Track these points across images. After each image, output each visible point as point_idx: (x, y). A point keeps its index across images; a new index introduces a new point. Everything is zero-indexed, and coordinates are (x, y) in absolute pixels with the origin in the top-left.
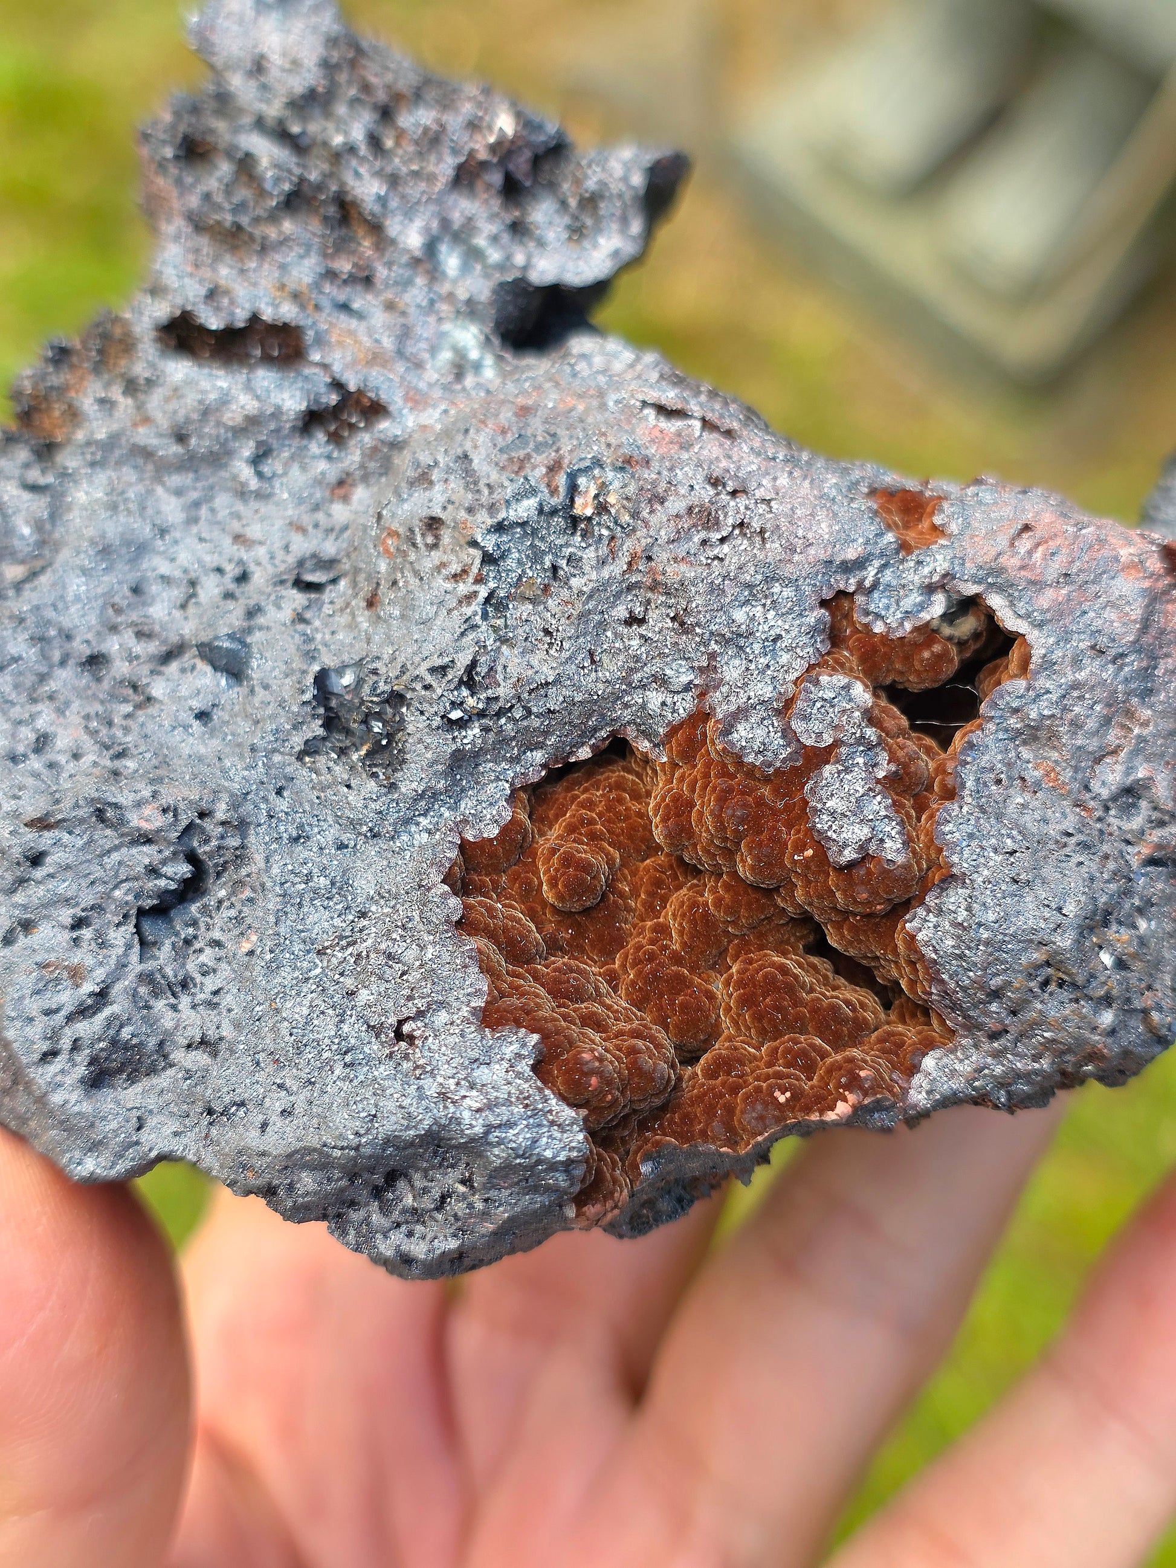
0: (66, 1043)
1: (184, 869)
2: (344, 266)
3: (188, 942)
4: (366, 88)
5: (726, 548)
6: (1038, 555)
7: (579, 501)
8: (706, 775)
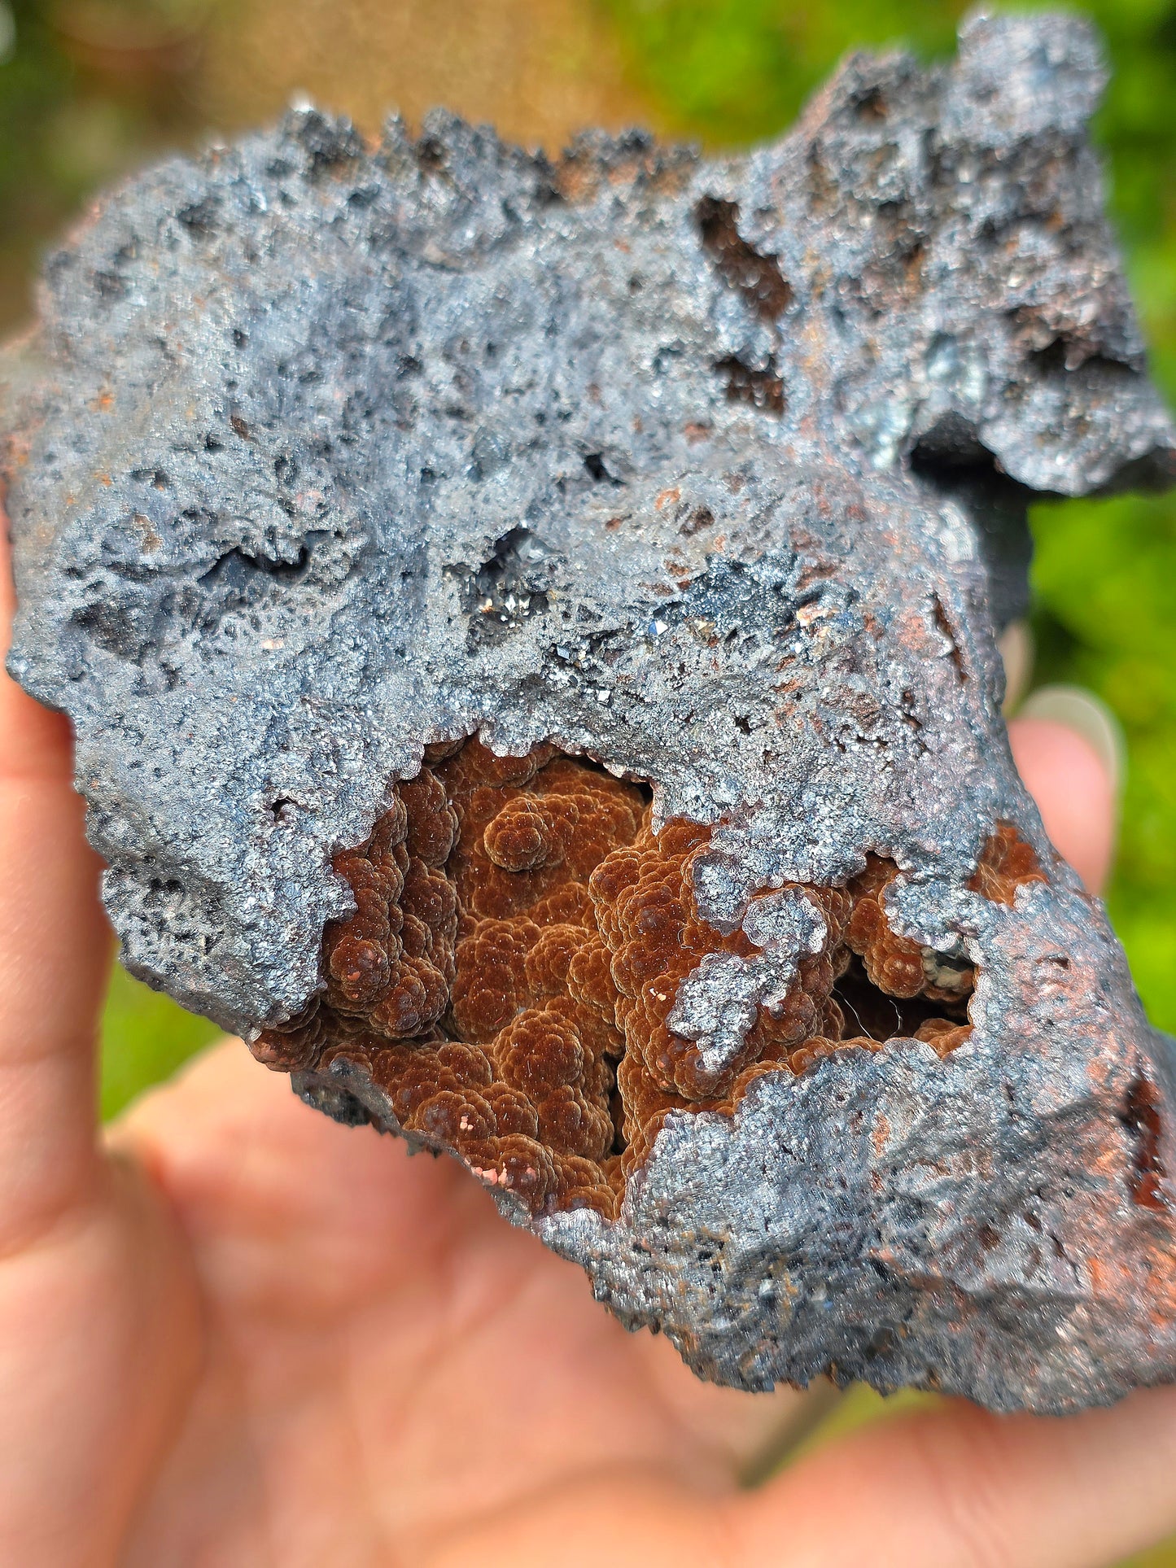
0: (92, 578)
1: (292, 555)
2: (870, 287)
3: (242, 601)
4: (1038, 186)
5: (856, 747)
6: (1047, 989)
7: (807, 610)
8: (664, 873)
